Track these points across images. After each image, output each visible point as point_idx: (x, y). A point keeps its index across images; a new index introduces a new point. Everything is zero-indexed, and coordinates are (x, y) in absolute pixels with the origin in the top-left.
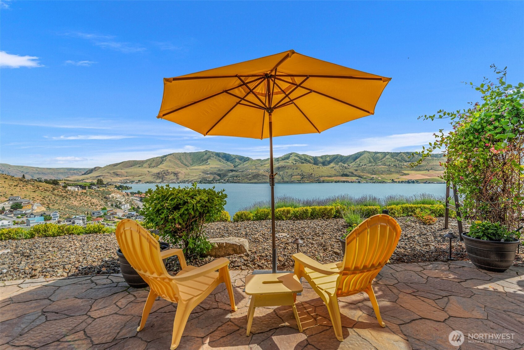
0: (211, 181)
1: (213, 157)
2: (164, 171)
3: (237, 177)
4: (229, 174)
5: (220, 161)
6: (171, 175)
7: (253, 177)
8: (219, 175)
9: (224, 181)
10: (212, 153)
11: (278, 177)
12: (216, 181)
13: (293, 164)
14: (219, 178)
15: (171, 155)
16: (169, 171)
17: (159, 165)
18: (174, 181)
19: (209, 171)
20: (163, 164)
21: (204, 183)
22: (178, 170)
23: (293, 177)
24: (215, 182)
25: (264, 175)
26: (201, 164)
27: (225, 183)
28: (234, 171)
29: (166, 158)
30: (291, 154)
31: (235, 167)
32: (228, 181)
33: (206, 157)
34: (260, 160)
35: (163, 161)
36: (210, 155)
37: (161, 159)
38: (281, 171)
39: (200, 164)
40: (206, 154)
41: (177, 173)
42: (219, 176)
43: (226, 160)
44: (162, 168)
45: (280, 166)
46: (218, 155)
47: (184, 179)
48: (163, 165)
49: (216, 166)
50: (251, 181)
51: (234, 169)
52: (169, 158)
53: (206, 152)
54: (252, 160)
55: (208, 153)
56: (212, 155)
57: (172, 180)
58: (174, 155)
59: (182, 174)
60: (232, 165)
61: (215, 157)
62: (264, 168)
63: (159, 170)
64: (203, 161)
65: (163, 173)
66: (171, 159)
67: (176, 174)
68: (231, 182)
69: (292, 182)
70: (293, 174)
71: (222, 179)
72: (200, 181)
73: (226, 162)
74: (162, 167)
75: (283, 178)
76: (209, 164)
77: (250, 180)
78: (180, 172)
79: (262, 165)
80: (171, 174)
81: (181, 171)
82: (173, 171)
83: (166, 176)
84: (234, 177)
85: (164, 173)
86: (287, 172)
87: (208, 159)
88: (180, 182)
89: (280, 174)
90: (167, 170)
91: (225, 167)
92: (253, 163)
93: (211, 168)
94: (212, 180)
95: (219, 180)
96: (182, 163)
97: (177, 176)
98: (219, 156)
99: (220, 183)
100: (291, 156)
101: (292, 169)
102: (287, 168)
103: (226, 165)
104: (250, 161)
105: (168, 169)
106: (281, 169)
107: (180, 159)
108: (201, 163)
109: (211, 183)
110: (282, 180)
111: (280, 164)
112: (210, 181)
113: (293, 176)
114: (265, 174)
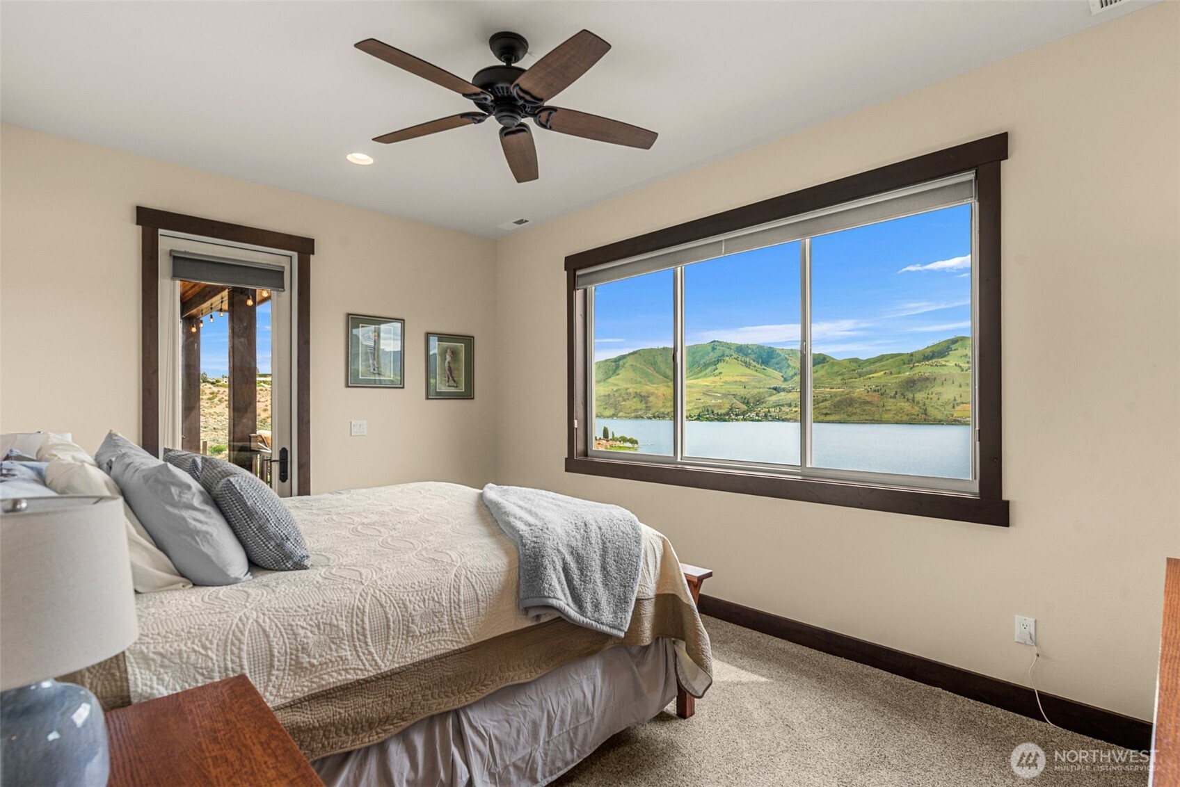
0: (724, 415)
1: (731, 356)
2: (619, 390)
3: (790, 405)
4: (770, 399)
5: (747, 365)
6: (634, 400)
7: (835, 406)
8: (745, 401)
9: (757, 415)
10: (728, 346)
11: (909, 408)
12: (737, 415)
13: (959, 371)
14: (744, 407)
15: (635, 355)
16: (630, 390)
17: (610, 377)
18: (640, 413)
19: (720, 390)
20: (618, 374)
21: (708, 419)
22: (649, 388)
23: (958, 408)
24: (733, 417)
25: (868, 403)
26: (701, 375)
27: (758, 421)
28: (784, 390)
29: (624, 361)
30: (955, 341)
31: (785, 380)
32: (766, 416)
33: (713, 356)
34: (855, 360)
35: (617, 367)
36: (724, 352)
37: (613, 364)
38: (920, 391)
39: (698, 373)
40: (714, 349)
41: (646, 395)
42: (743, 403)
43: (763, 363)
44: (615, 385)
45: (916, 377)
46: (741, 350)
47: (662, 410)
48: (617, 377)
49: (738, 379)
50: (829, 418)
51: (784, 385)
52: (630, 361)
53: (714, 345)
54: (834, 363)
55: (718, 348)
56: (727, 352)
57: (636, 410)
58: (640, 355)
59: (657, 397)
60: (778, 374)
61: (736, 356)
62: (868, 383)
63: (611, 388)
64: (706, 366)
65: (617, 394)
66: (634, 364)
67: (643, 398)
68: (775, 419)
69: (955, 421)
70: (959, 400)
71: (751, 411)
72: (699, 415)
73: (763, 367)
74: (616, 382)
75: (926, 410)
76: (720, 373)
77: (826, 414)
78: (653, 394)
79: (860, 375)
80: (634, 397)
81: (656, 392)
82: (638, 391)
83: (624, 403)
84: (783, 405)
85: (620, 395)
86: (939, 394)
87: (718, 361)
88: (654, 417)
89: (916, 400)
90: (627, 389)
91: (759, 381)
92: (836, 369)
93: (726, 382)
94: (728, 414)
95: (744, 413)
96: (657, 372)
97: (646, 403)
98: (746, 355)
99: (745, 420)
100: (953, 347)
101: (957, 383)
102: (939, 382)
103: (763, 376)
104: (827, 366)
105: (628, 386)
106: (918, 385)
107: (654, 364)
108: (701, 371)
109: (725, 421)
110: (923, 416)
111: (916, 370)
112: (721, 415)
113: (958, 404)
114: (868, 399)
